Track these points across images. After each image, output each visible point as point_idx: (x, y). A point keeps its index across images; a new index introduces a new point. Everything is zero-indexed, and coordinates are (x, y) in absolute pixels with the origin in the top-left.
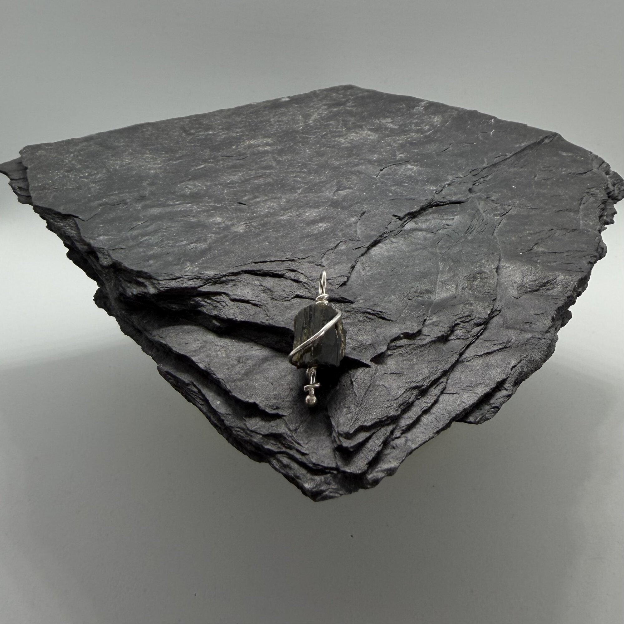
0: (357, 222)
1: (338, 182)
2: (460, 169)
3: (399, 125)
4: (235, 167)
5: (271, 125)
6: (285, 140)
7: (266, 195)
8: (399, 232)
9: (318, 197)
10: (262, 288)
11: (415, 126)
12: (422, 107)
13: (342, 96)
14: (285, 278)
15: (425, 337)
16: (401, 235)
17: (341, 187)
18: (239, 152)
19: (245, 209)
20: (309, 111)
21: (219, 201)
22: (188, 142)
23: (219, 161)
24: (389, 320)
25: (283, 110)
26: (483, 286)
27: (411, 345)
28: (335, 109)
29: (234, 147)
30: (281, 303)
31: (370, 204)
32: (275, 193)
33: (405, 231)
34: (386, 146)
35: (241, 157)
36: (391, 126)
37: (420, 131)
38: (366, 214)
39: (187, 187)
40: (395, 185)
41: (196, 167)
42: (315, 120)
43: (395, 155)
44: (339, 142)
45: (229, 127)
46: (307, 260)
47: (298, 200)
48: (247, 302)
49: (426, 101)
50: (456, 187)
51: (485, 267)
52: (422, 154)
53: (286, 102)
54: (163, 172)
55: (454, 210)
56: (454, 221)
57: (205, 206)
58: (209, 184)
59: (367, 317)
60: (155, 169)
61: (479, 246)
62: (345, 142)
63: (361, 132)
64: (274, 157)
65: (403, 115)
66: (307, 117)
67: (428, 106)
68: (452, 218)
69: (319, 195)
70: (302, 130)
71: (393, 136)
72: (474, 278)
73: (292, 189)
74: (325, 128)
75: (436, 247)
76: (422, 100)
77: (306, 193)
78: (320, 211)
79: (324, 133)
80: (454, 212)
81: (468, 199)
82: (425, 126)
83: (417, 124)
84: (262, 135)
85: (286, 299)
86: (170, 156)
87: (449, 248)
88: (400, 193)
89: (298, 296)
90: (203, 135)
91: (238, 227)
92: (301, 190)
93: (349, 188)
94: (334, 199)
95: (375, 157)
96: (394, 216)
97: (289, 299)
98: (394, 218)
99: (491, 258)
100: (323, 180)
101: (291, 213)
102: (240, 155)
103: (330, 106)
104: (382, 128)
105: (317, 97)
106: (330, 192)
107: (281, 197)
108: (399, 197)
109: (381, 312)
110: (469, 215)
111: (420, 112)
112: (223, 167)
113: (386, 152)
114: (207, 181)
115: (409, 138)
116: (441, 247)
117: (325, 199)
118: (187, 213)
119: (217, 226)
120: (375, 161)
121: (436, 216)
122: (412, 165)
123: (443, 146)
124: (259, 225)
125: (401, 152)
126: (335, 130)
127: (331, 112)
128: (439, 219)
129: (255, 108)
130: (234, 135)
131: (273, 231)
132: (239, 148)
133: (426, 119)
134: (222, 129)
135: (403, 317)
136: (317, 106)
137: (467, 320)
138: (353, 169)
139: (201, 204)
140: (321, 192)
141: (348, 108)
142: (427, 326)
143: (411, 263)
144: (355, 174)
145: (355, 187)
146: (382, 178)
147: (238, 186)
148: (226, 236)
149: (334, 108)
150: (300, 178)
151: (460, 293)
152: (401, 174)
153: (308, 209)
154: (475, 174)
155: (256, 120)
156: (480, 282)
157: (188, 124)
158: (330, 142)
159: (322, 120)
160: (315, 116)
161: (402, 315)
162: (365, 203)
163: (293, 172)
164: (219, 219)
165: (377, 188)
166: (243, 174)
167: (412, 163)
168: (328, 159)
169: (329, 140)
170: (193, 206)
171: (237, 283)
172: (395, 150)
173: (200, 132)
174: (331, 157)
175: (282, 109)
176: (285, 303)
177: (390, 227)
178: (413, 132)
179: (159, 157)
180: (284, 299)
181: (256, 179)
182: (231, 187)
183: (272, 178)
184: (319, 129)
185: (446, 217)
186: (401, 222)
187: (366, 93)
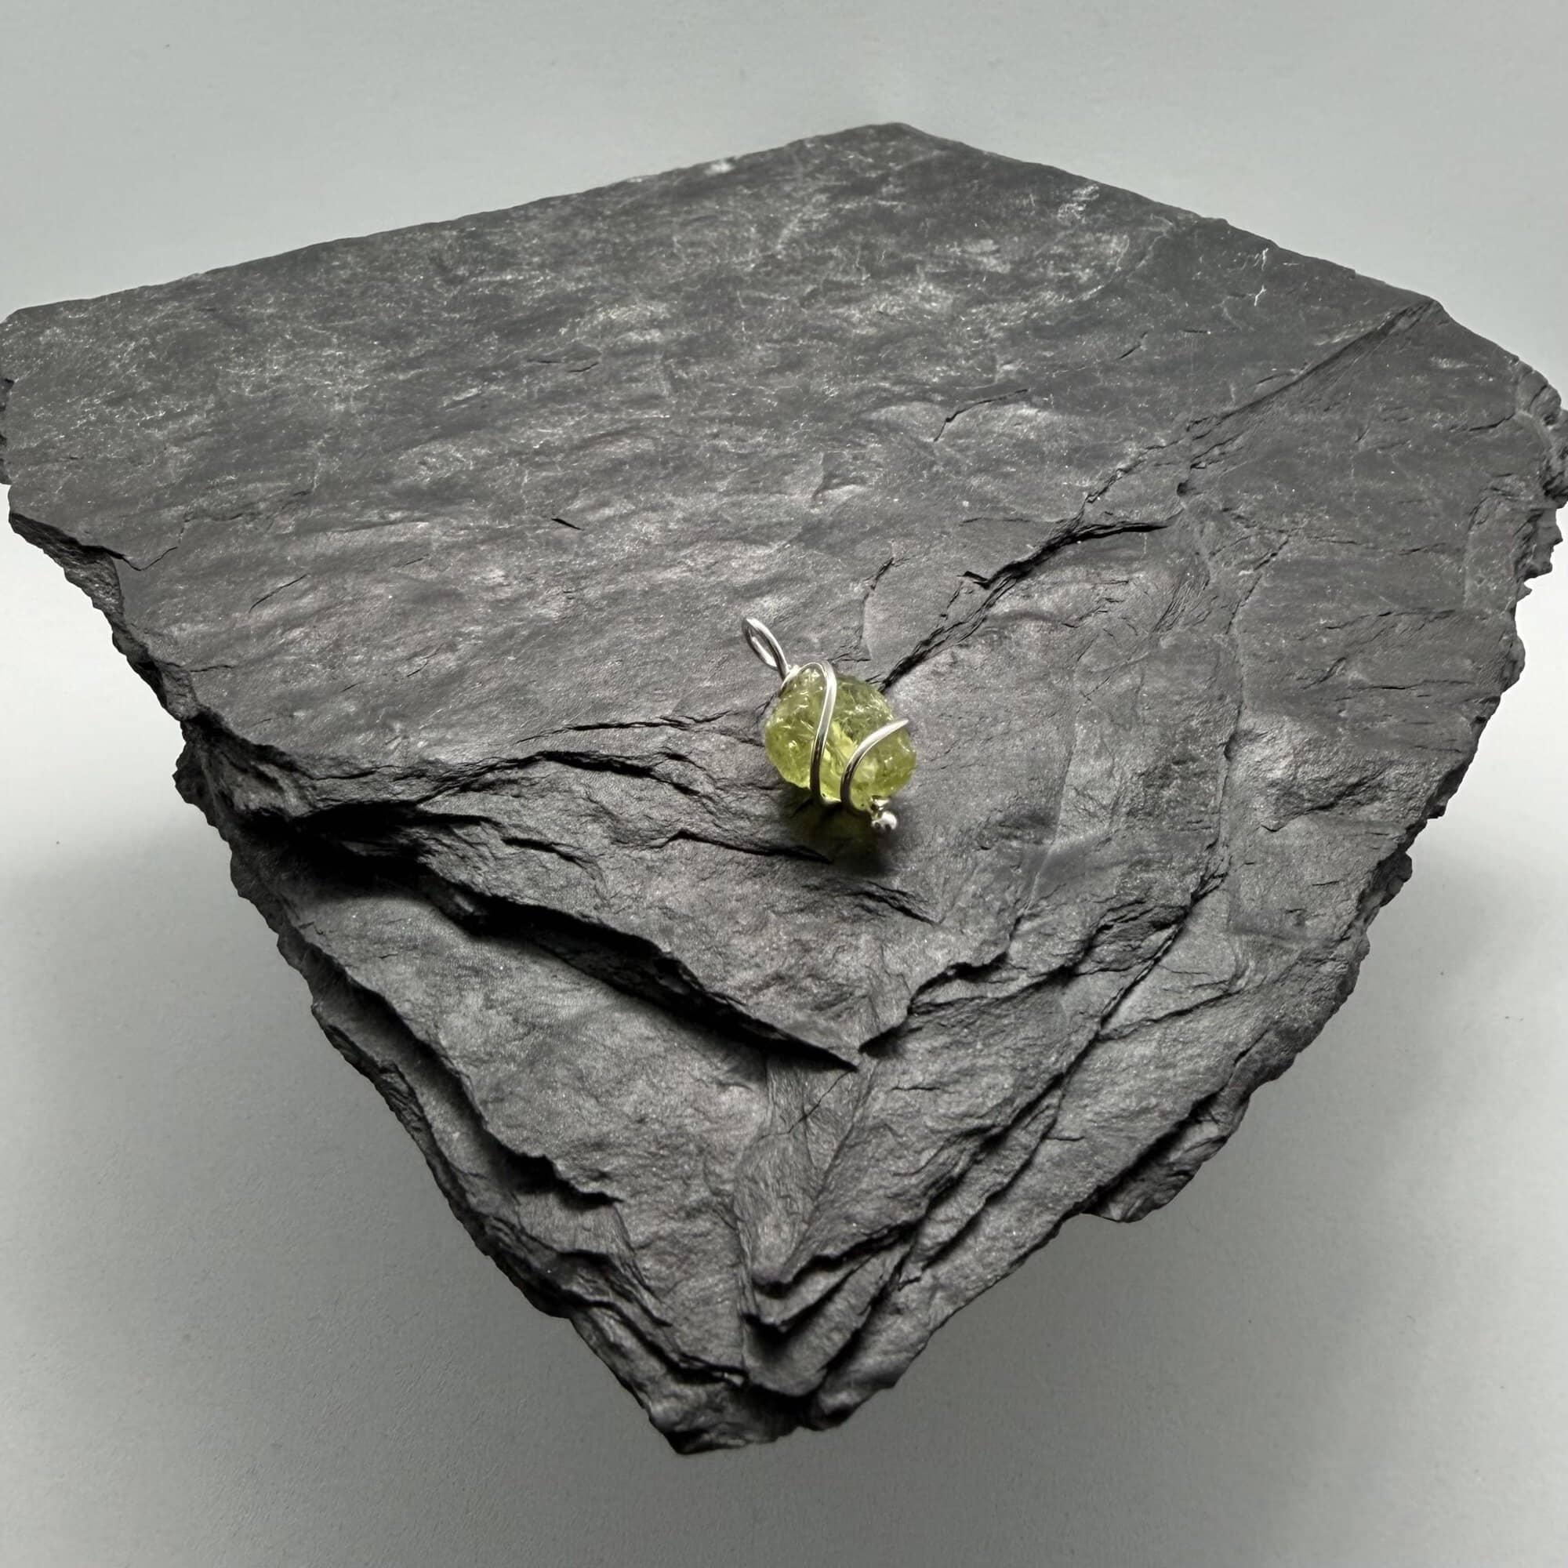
0: (867, 596)
1: (827, 459)
2: (1160, 419)
3: (1012, 262)
4: (558, 395)
5: (673, 255)
6: (703, 307)
7: (629, 497)
8: (975, 626)
9: (771, 506)
10: (594, 805)
11: (1056, 267)
12: (1080, 204)
13: (870, 160)
14: (653, 777)
15: (1013, 973)
16: (981, 636)
17: (835, 476)
18: (576, 346)
19: (572, 543)
20: (777, 210)
21: (507, 510)
22: (444, 309)
23: (517, 376)
24: (923, 919)
25: (711, 205)
26: (1186, 801)
27: (972, 999)
28: (847, 207)
29: (563, 331)
30: (635, 854)
31: (907, 535)
32: (654, 490)
33: (995, 618)
34: (970, 337)
35: (580, 364)
36: (991, 263)
37: (1068, 285)
38: (892, 569)
39: (424, 463)
40: (980, 471)
41: (458, 392)
42: (792, 242)
43: (992, 370)
44: (847, 320)
45: (560, 259)
46: (715, 724)
47: (715, 517)
48: (547, 847)
49: (1094, 183)
50: (1144, 478)
51: (1196, 741)
52: (1062, 367)
53: (722, 176)
54: (366, 411)
55: (1132, 553)
56: (1127, 588)
57: (467, 528)
58: (483, 452)
59: (863, 907)
60: (346, 399)
61: (1190, 673)
62: (861, 321)
63: (906, 291)
64: (667, 367)
65: (1026, 230)
66: (770, 228)
67: (1096, 201)
68: (1125, 578)
69: (773, 499)
70: (753, 274)
71: (993, 301)
72: (1166, 777)
73: (701, 479)
74: (814, 272)
75: (1070, 673)
76: (1082, 182)
77: (739, 492)
78: (770, 556)
79: (809, 288)
80: (1130, 560)
81: (1172, 519)
82: (1083, 269)
83: (1061, 261)
84: (641, 289)
85: (653, 843)
86: (394, 353)
87: (1108, 675)
88: (991, 501)
89: (684, 835)
90: (489, 283)
91: (545, 602)
92: (725, 483)
93: (853, 481)
94: (813, 516)
95: (935, 374)
96: (968, 574)
97: (659, 842)
98: (968, 581)
99: (1216, 712)
100: (788, 450)
101: (694, 560)
102: (579, 359)
103: (836, 194)
104: (966, 274)
105: (805, 162)
106: (803, 492)
107: (671, 504)
108: (987, 515)
109: (904, 894)
110: (1172, 571)
111: (1073, 222)
112: (530, 395)
113: (967, 359)
114: (480, 443)
115: (1036, 309)
116: (1088, 674)
117: (788, 513)
118: (415, 553)
119: (489, 596)
120: (935, 389)
121: (1081, 572)
122: (1033, 405)
123: (1123, 341)
124: (603, 597)
125: (1010, 358)
126: (839, 277)
127: (836, 214)
128: (1088, 580)
129: (639, 196)
130: (571, 287)
131: (637, 620)
132: (574, 336)
133: (1088, 245)
134: (541, 267)
135: (961, 909)
136: (802, 193)
137: (1133, 915)
138: (874, 416)
139: (454, 522)
140: (780, 492)
141: (883, 203)
142: (1021, 936)
143: (1000, 728)
144: (879, 433)
145: (872, 476)
146: (952, 446)
147: (561, 464)
148: (511, 634)
149: (846, 202)
150: (730, 438)
151: (1122, 826)
152: (1003, 434)
153: (739, 548)
154: (1200, 433)
155: (633, 239)
156: (1180, 788)
157: (450, 247)
158: (821, 318)
159: (810, 243)
160: (792, 229)
161: (960, 904)
162: (892, 532)
163: (712, 420)
164: (496, 575)
165: (934, 478)
166: (578, 423)
167: (1035, 399)
168: (811, 377)
169: (820, 313)
170: (433, 528)
171: (524, 790)
172: (992, 350)
173: (482, 273)
174: (820, 370)
175: (707, 203)
176: (647, 854)
177: (956, 611)
178: (1046, 289)
179: (364, 357)
180: (645, 842)
181: (611, 442)
182: (540, 466)
183: (654, 439)
184: (798, 273)
185: (1107, 575)
186: (989, 593)
187: (936, 153)
